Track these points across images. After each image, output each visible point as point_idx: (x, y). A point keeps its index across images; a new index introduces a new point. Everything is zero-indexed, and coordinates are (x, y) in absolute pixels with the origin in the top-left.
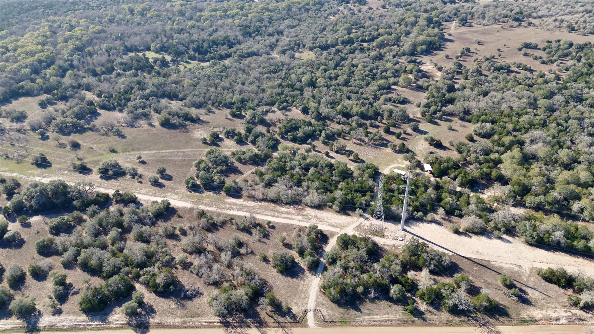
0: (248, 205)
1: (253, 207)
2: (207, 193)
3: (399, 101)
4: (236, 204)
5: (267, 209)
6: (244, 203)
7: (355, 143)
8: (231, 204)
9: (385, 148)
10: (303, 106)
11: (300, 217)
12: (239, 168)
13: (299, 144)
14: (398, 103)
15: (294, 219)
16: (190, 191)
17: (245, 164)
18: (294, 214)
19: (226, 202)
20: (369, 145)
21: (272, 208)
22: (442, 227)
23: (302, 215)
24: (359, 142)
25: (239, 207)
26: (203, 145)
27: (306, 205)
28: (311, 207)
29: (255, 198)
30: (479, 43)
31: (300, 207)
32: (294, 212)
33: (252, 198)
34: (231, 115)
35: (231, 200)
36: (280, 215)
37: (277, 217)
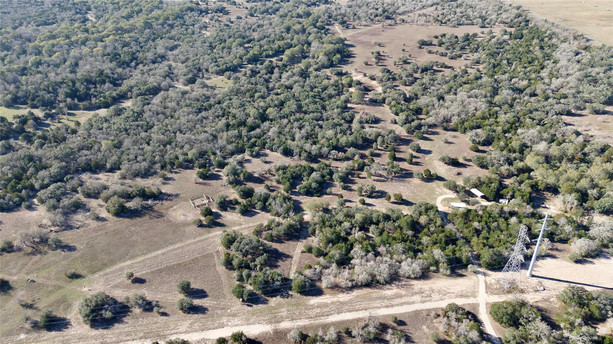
0: (342, 300)
1: (350, 301)
2: (274, 301)
3: (372, 121)
4: (326, 305)
5: (371, 299)
6: (335, 299)
7: (374, 180)
8: (318, 307)
9: (411, 179)
10: (282, 147)
11: (417, 298)
12: (280, 250)
13: (318, 196)
14: (371, 123)
15: (413, 303)
16: (248, 305)
17: (281, 242)
18: (407, 296)
19: (311, 306)
20: (392, 179)
21: (374, 295)
22: (558, 260)
23: (416, 293)
24: (379, 178)
25: (333, 307)
26: (201, 230)
27: (409, 277)
28: (416, 278)
29: (341, 287)
30: (379, 45)
31: (403, 283)
32: (403, 292)
33: (336, 288)
34: (201, 177)
35: (314, 300)
36: (393, 303)
37: (392, 306)
